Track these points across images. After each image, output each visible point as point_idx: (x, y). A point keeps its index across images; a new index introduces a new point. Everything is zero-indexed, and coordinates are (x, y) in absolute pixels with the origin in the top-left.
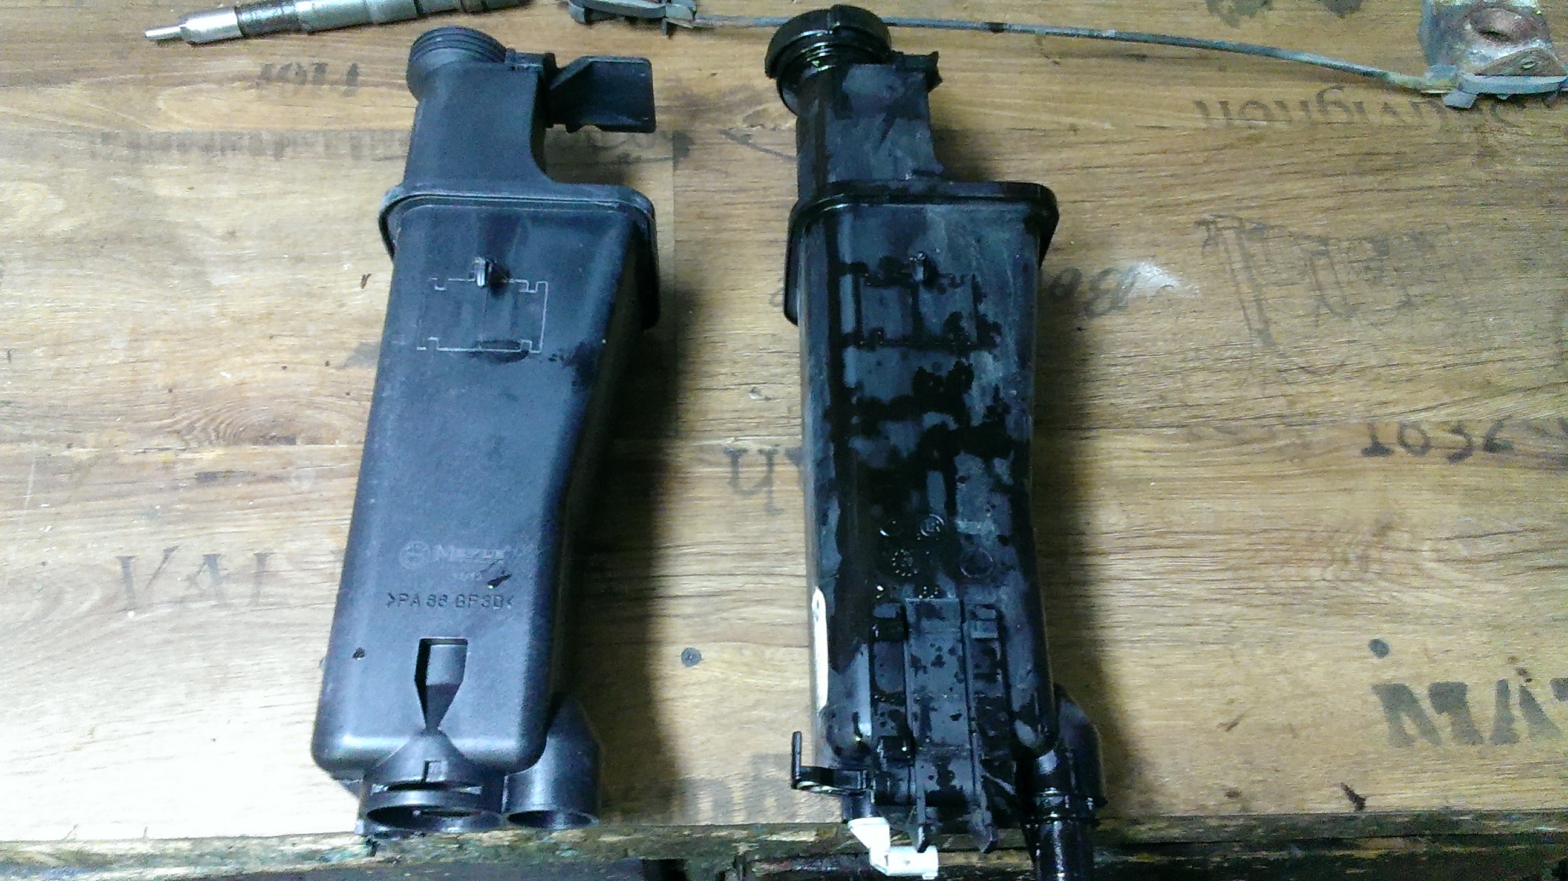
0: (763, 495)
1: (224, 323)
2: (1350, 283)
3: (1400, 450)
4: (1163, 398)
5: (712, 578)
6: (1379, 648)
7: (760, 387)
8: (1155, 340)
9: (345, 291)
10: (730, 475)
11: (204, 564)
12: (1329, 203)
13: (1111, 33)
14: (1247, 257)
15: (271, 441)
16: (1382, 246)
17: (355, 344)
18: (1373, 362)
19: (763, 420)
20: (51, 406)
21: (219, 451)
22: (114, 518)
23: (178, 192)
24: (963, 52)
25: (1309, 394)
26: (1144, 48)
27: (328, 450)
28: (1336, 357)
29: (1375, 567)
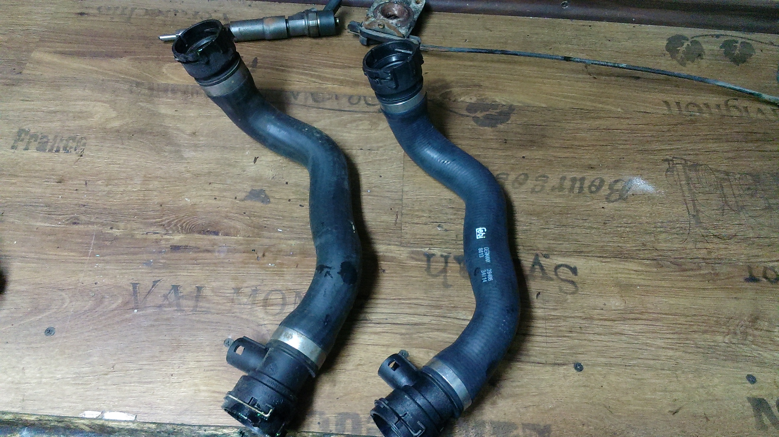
0: (443, 277)
1: (188, 175)
2: (740, 195)
3: (764, 280)
4: (644, 245)
5: (416, 316)
6: (752, 379)
7: (443, 224)
8: (640, 216)
9: (245, 164)
10: (426, 266)
11: (172, 289)
12: (730, 155)
13: (624, 65)
14: (688, 179)
15: (207, 233)
16: (756, 177)
17: (249, 189)
18: (751, 236)
19: (443, 240)
20: (105, 209)
21: (182, 236)
22: (131, 264)
23: (170, 112)
24: (548, 70)
25: (718, 249)
26: (639, 74)
27: (233, 239)
28: (732, 232)
29: (750, 338)
